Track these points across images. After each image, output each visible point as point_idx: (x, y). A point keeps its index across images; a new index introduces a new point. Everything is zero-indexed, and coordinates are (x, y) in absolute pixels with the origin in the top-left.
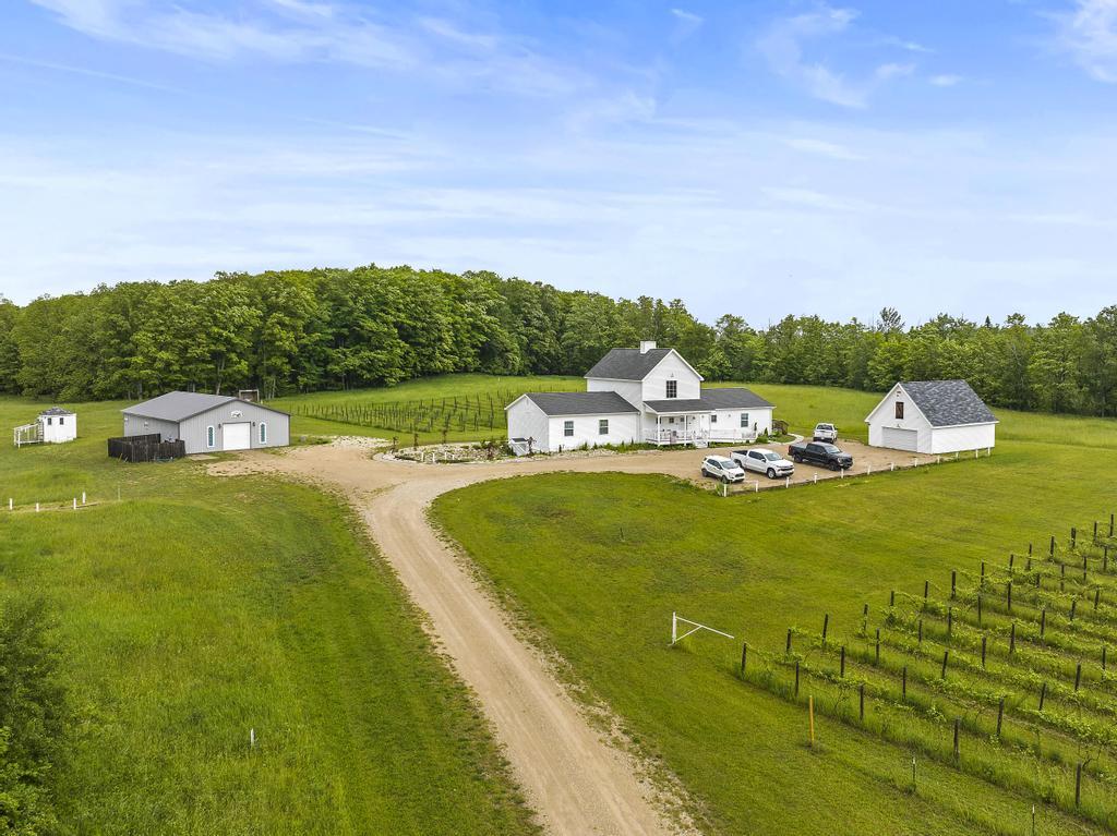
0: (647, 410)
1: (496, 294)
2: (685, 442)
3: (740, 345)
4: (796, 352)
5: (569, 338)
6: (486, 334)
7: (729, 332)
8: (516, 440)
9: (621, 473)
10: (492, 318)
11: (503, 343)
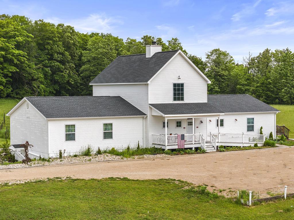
0: (154, 114)
1: (25, 33)
2: (193, 146)
3: (226, 73)
4: (272, 78)
5: (86, 71)
6: (16, 65)
7: (217, 63)
8: (16, 146)
9: (125, 179)
10: (21, 52)
11: (30, 74)
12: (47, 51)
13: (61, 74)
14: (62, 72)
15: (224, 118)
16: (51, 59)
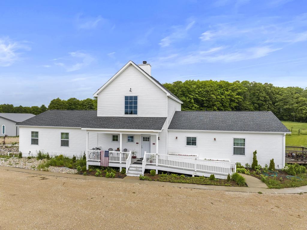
2: (120, 166)
12: (256, 96)
13: (264, 107)
14: (264, 106)
15: (196, 136)
16: (259, 100)
